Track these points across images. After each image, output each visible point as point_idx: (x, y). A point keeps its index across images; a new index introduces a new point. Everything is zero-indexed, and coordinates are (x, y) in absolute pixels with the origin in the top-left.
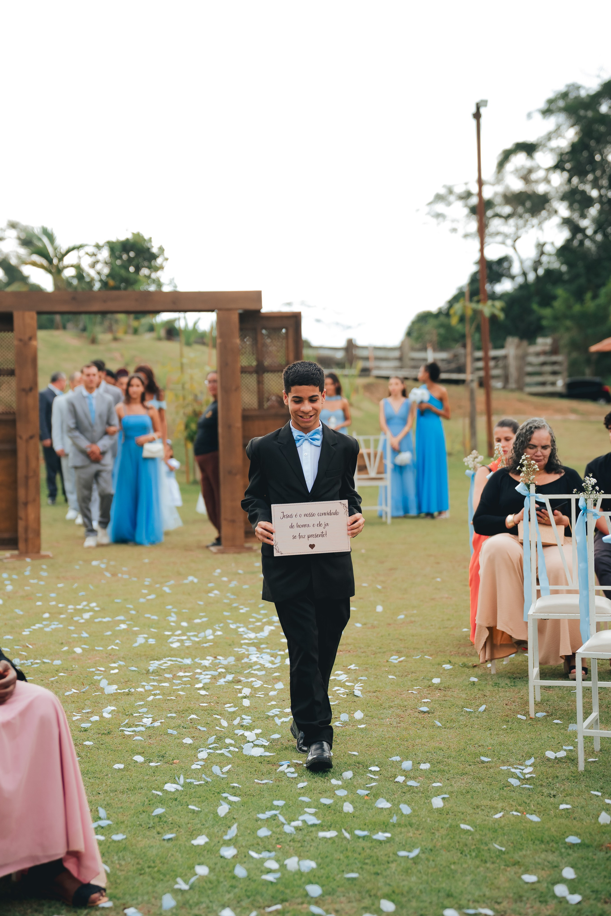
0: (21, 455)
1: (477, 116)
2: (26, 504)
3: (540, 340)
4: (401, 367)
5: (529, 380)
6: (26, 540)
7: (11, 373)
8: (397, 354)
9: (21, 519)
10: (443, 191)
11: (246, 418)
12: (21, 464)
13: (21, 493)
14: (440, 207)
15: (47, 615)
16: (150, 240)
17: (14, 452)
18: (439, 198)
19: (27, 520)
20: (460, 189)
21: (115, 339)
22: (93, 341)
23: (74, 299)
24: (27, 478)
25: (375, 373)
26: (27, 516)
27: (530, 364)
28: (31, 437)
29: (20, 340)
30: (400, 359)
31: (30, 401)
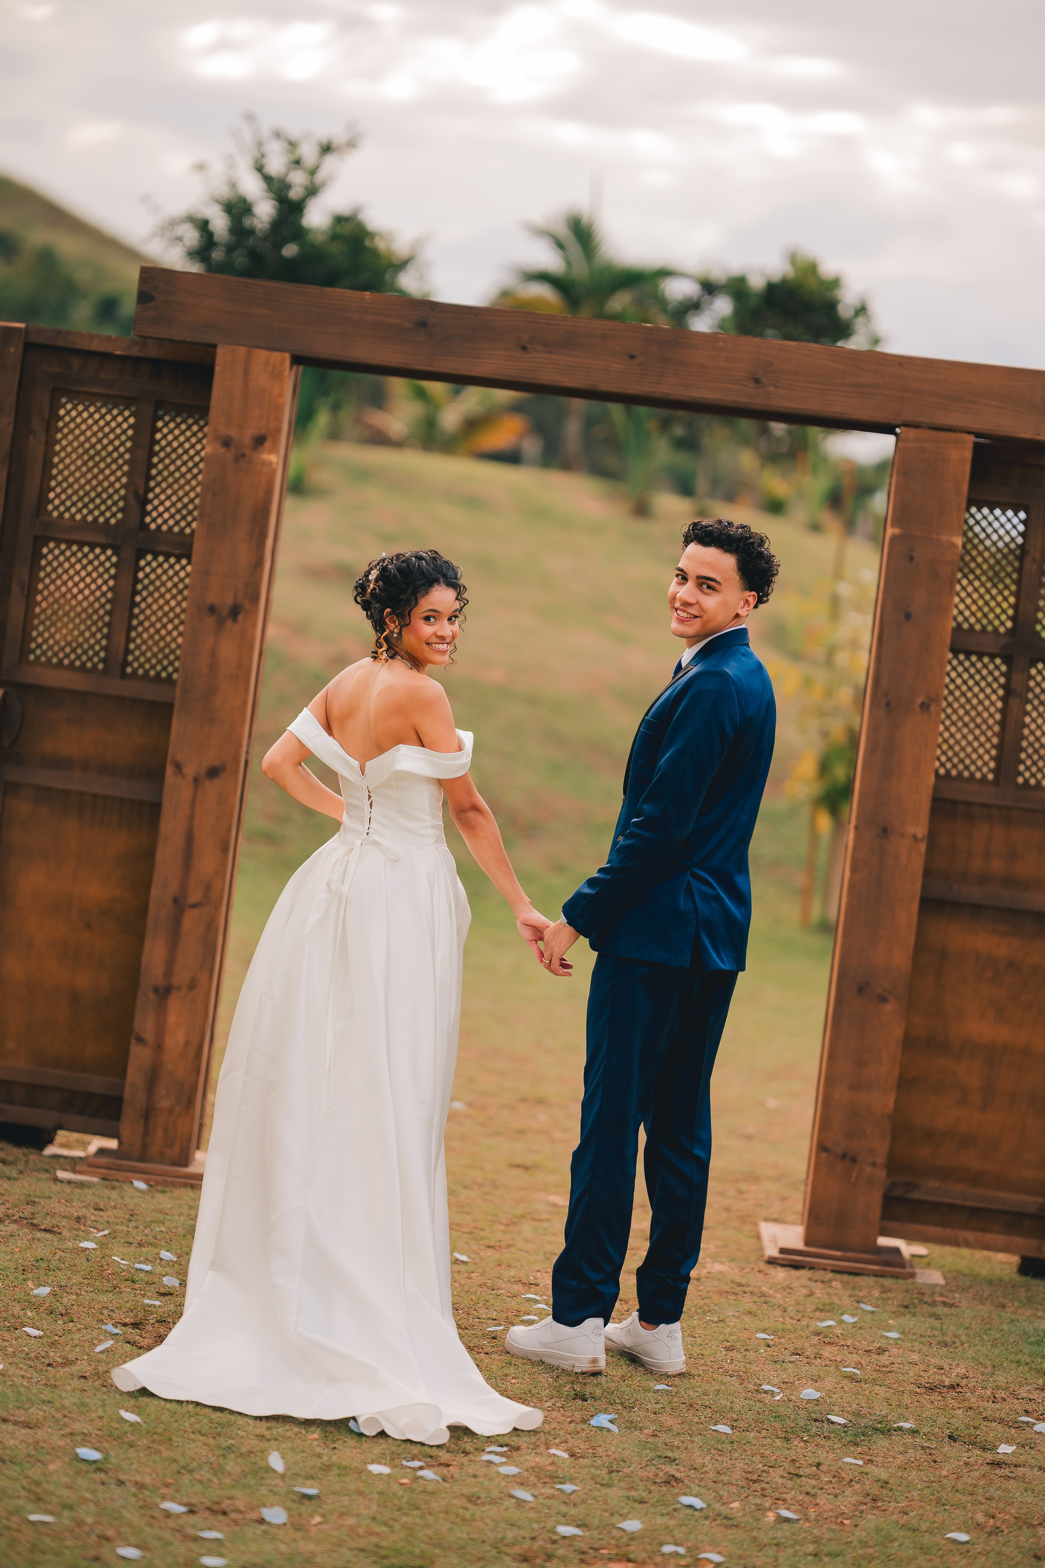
0: (171, 825)
2: (164, 992)
6: (148, 1114)
7: (183, 547)
9: (141, 1040)
17: (153, 812)
19: (159, 1047)
23: (422, 324)
24: (179, 903)
26: (161, 1031)
28: (213, 772)
29: (227, 443)
31: (227, 649)
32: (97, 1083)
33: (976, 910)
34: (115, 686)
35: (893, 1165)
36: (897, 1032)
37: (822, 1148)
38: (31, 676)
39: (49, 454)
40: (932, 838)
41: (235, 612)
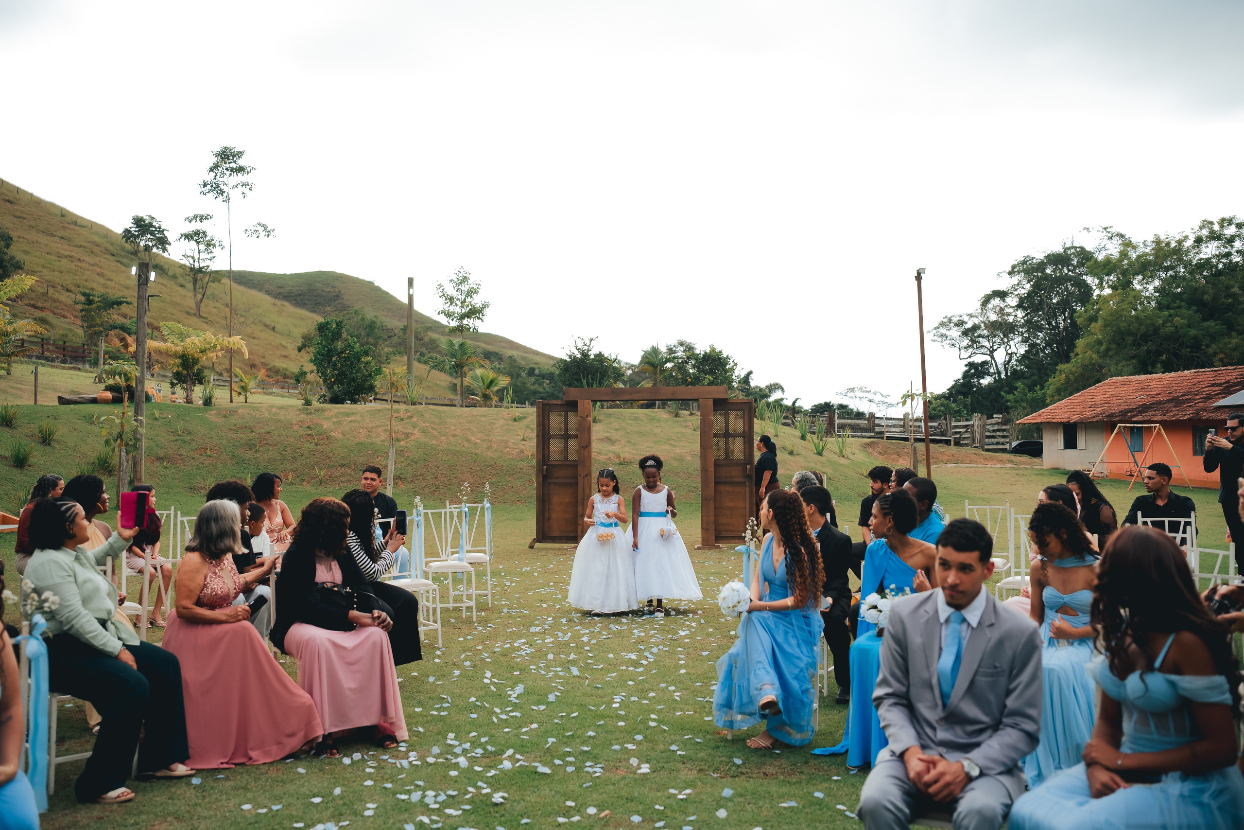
0: (580, 486)
1: (919, 278)
3: (995, 416)
4: (904, 432)
5: (987, 440)
7: (576, 436)
8: (902, 423)
10: (945, 320)
11: (717, 465)
12: (580, 491)
13: (580, 509)
14: (943, 331)
15: (552, 584)
16: (721, 352)
17: (576, 484)
18: (942, 324)
20: (955, 319)
21: (691, 414)
22: (677, 415)
23: (613, 392)
24: (583, 500)
25: (887, 435)
27: (989, 431)
28: (586, 475)
29: (581, 417)
30: (904, 426)
31: (586, 454)
32: (572, 534)
33: (725, 483)
34: (566, 463)
35: (716, 530)
36: (713, 506)
37: (702, 528)
38: (551, 463)
39: (549, 423)
40: (715, 471)
41: (587, 447)
